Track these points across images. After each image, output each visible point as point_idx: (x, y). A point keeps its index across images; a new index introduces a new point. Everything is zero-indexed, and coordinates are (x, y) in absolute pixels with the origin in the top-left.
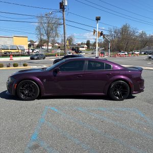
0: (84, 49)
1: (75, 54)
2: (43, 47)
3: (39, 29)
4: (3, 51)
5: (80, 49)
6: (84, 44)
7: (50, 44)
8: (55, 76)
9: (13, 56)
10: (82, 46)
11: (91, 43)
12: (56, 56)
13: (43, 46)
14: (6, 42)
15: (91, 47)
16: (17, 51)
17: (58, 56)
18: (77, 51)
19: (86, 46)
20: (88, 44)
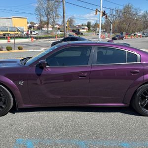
0: (85, 30)
1: (75, 36)
2: (43, 29)
3: (38, 9)
4: (2, 33)
5: (81, 30)
6: (85, 25)
7: (50, 25)
8: (39, 75)
9: (11, 38)
10: (83, 27)
11: (91, 24)
12: (55, 37)
13: (44, 27)
14: (5, 23)
15: (91, 28)
16: (16, 32)
17: (58, 37)
18: (78, 33)
19: (86, 27)
20: (89, 25)
